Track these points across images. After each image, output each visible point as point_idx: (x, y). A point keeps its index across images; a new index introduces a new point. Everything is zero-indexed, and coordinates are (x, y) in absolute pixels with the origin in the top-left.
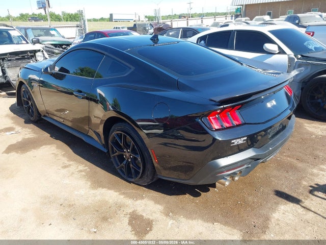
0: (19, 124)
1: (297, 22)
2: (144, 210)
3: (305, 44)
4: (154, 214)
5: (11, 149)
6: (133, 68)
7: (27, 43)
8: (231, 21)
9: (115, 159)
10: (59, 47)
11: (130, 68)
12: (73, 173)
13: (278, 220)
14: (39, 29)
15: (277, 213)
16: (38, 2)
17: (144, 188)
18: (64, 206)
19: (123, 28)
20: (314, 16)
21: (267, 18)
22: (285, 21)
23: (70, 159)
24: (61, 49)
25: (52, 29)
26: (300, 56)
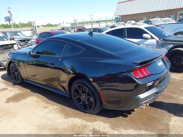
0: (9, 86)
1: (150, 23)
2: (99, 127)
3: (163, 33)
4: (105, 129)
5: (9, 100)
6: (84, 49)
7: (7, 40)
8: (115, 24)
9: (76, 101)
10: (23, 42)
11: (83, 49)
12: (51, 111)
13: (173, 125)
14: (11, 32)
15: (172, 122)
16: (5, 17)
17: (95, 116)
18: (52, 130)
19: (56, 30)
20: (158, 20)
21: (133, 22)
22: (143, 23)
23: (47, 103)
24: (24, 43)
25: (18, 32)
26: (162, 40)
